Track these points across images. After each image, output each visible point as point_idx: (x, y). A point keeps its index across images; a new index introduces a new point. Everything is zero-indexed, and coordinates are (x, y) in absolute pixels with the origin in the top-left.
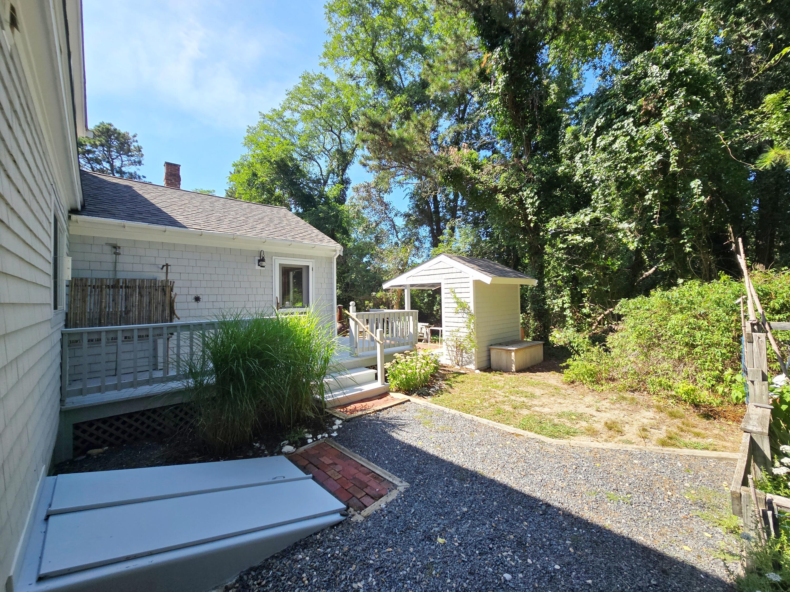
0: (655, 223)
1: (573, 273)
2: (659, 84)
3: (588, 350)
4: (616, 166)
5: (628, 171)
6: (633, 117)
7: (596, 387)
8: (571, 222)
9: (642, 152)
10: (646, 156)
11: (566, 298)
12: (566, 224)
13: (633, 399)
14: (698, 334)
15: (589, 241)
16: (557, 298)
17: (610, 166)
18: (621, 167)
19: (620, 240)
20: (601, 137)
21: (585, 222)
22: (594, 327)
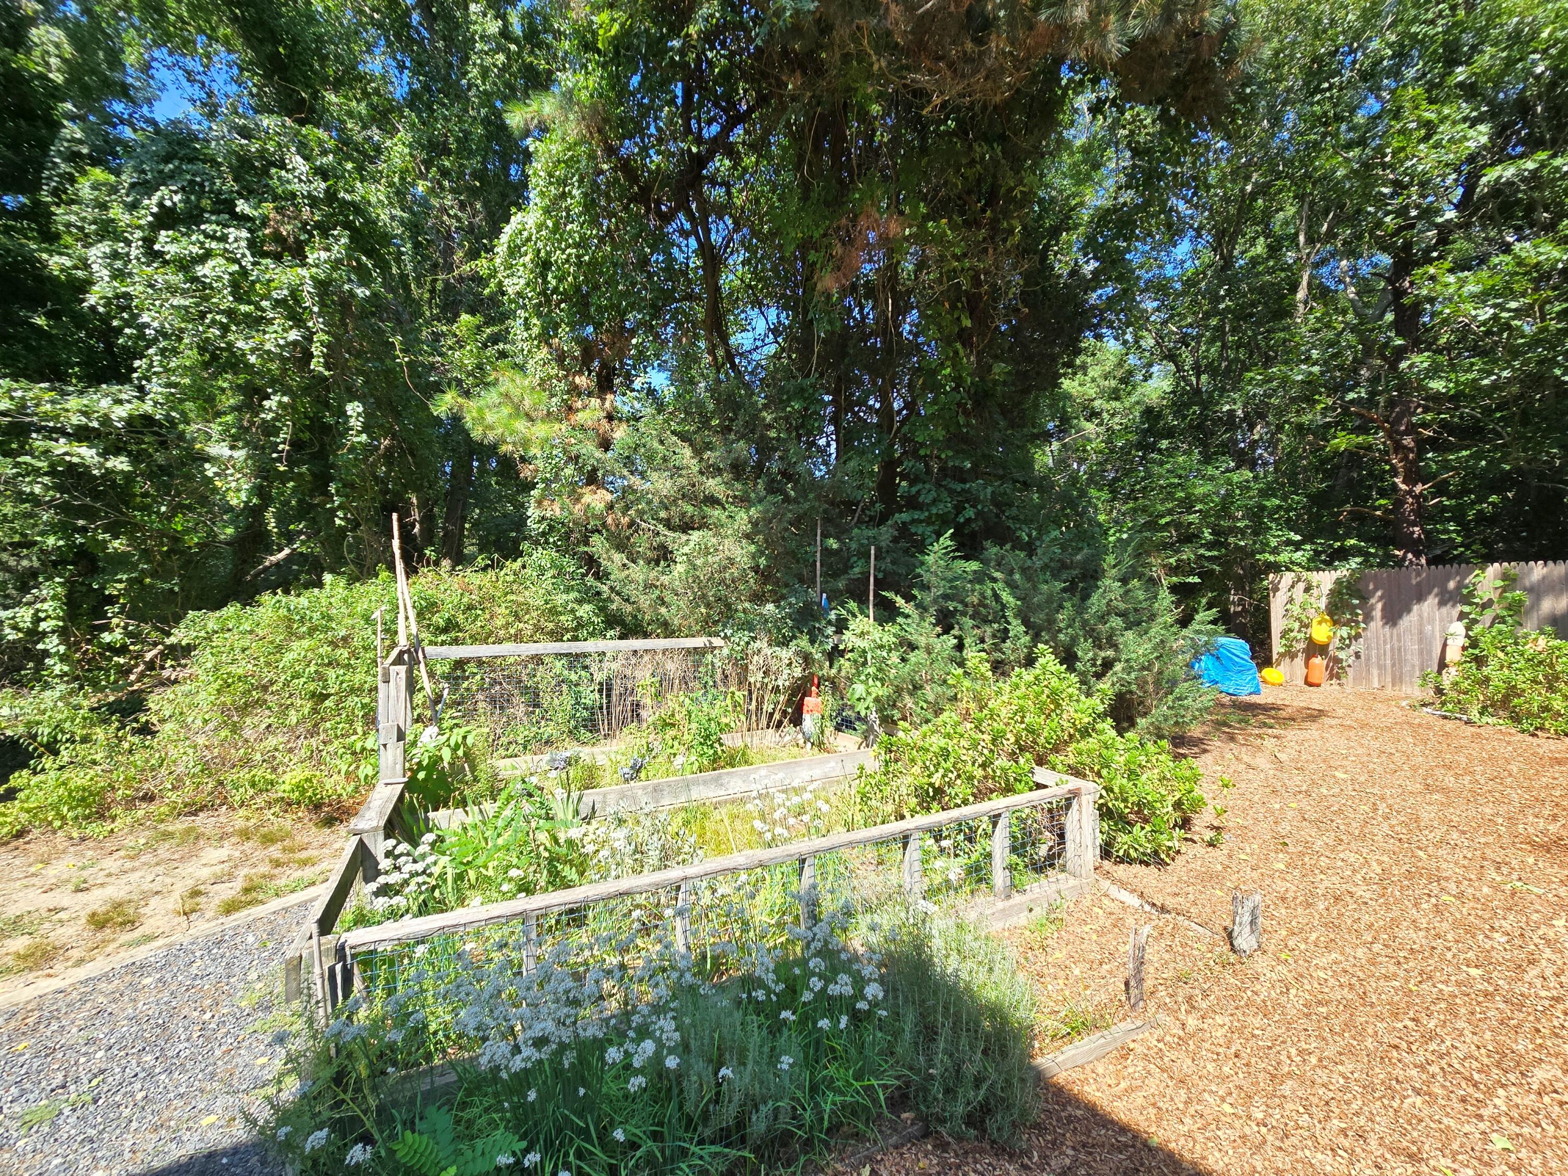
0: (279, 460)
1: (79, 540)
2: (304, 197)
3: (85, 740)
4: (202, 316)
5: (231, 337)
6: (250, 231)
7: (94, 829)
8: (67, 406)
9: (264, 311)
10: (270, 322)
11: (47, 606)
12: (48, 407)
13: (188, 831)
14: (331, 674)
15: (120, 467)
16: (18, 604)
17: (186, 308)
18: (214, 321)
19: (210, 480)
20: (170, 233)
21: (113, 416)
22: (133, 677)
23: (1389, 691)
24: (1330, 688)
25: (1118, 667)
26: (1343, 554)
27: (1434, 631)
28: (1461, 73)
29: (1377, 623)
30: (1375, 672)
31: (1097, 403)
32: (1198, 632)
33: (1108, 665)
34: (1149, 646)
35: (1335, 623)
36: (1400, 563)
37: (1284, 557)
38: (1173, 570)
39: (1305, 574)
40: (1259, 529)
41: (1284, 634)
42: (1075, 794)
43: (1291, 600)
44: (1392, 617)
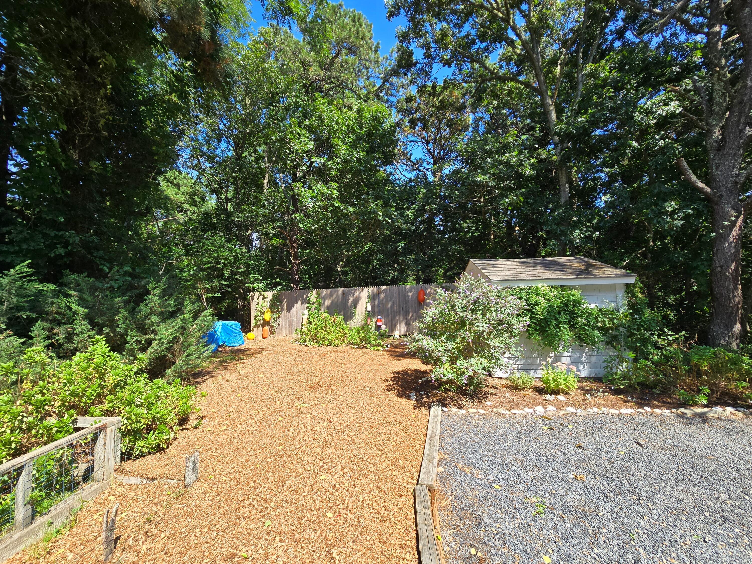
23: (288, 337)
24: (270, 338)
25: (154, 343)
26: (276, 285)
27: (300, 313)
28: (307, 122)
29: (284, 312)
30: (284, 330)
31: (185, 206)
32: (202, 321)
33: (149, 342)
34: (173, 329)
35: (272, 312)
36: (292, 289)
37: (256, 286)
38: (207, 291)
39: (263, 293)
40: (247, 273)
41: (255, 318)
42: (102, 429)
43: (258, 304)
44: (289, 309)
